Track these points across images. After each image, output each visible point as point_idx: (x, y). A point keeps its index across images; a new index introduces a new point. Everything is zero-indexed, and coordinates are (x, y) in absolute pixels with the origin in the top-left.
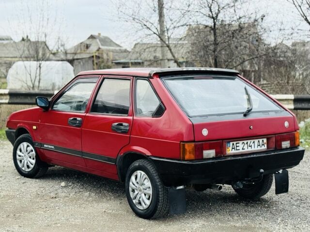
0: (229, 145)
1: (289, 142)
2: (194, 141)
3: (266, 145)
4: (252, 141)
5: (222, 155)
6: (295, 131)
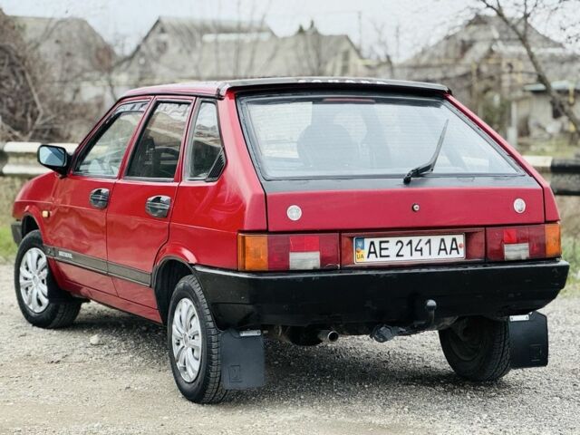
0: (360, 244)
2: (266, 231)
3: (462, 251)
4: (425, 239)
5: (339, 265)
6: (545, 222)
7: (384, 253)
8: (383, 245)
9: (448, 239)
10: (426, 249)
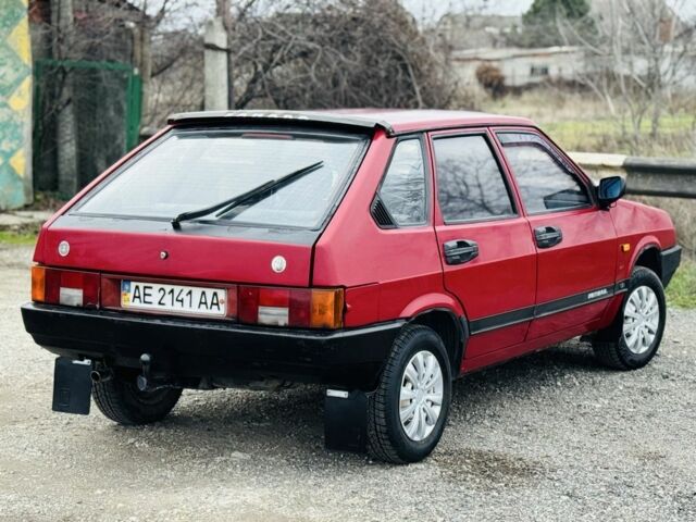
0: (127, 287)
1: (285, 311)
4: (186, 289)
5: (98, 306)
6: (311, 286)
7: (147, 299)
8: (147, 291)
9: (209, 292)
10: (187, 300)
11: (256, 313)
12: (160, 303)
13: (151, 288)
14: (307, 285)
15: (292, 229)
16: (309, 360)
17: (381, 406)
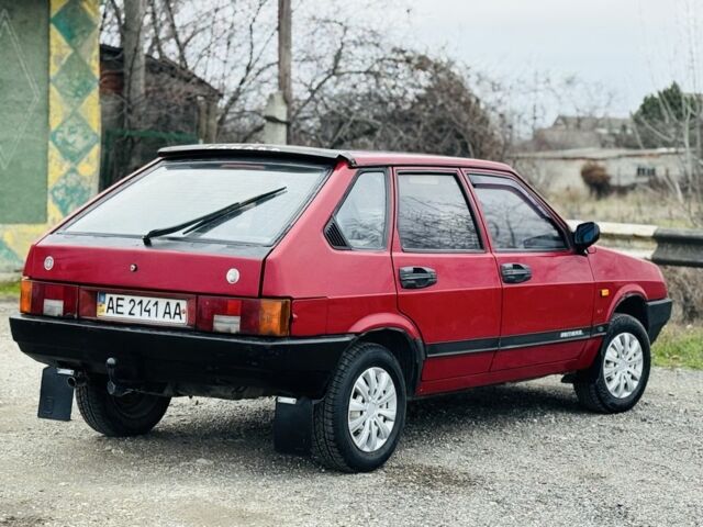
0: (102, 299)
1: (237, 319)
3: (184, 316)
4: (153, 300)
5: (76, 316)
6: (261, 296)
7: (120, 309)
8: (120, 302)
9: (173, 303)
10: (153, 310)
11: (211, 321)
12: (130, 314)
13: (122, 299)
14: (257, 295)
15: (248, 245)
16: (254, 364)
17: (329, 415)
